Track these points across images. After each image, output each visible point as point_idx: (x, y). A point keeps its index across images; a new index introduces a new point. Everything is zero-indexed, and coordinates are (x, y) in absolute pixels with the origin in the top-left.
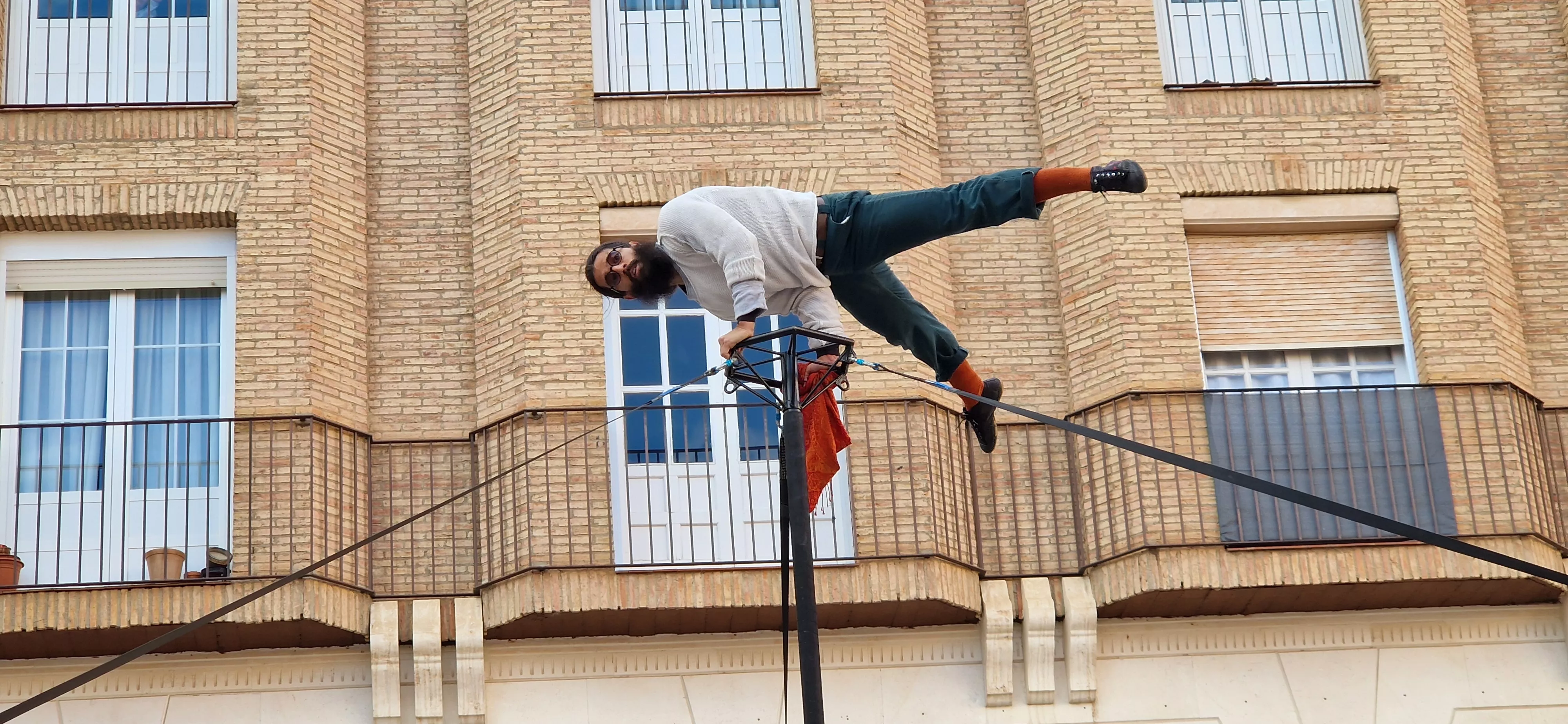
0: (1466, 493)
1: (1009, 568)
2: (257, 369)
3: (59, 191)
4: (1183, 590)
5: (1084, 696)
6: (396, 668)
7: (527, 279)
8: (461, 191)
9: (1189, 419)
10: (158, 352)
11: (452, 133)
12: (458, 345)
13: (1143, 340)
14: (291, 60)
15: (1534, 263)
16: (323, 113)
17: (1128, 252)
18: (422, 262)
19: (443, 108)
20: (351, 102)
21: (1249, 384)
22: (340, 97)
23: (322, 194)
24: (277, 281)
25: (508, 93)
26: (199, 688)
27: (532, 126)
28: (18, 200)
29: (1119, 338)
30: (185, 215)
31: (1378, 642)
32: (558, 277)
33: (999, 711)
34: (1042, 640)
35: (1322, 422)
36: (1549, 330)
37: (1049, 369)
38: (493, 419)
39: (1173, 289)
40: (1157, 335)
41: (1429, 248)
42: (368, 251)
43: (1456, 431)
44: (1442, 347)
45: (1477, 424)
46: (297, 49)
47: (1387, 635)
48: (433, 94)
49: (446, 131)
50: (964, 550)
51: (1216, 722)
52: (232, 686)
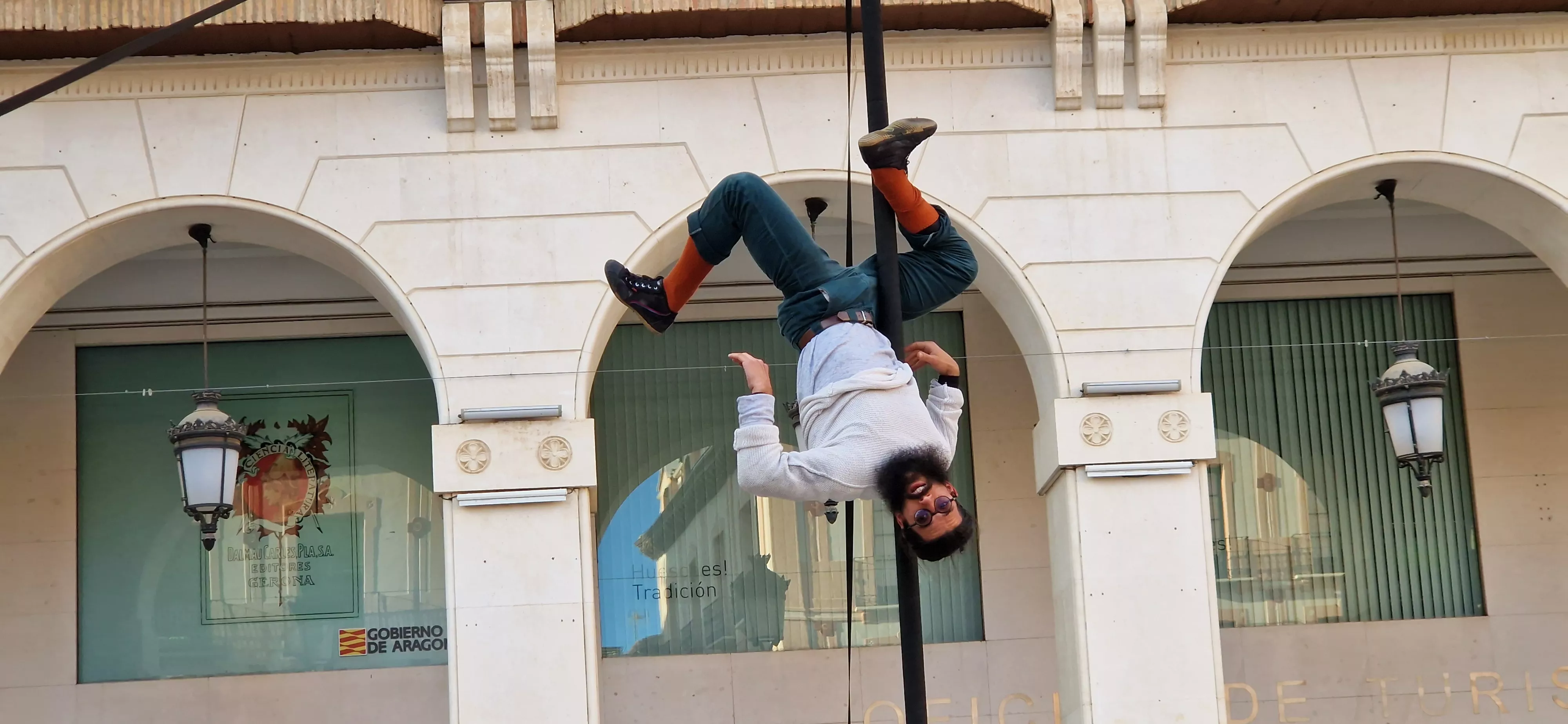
5: (1153, 101)
6: (469, 69)
26: (275, 88)
31: (1450, 49)
33: (1068, 114)
34: (1111, 45)
47: (1460, 42)
51: (1284, 128)
52: (307, 87)
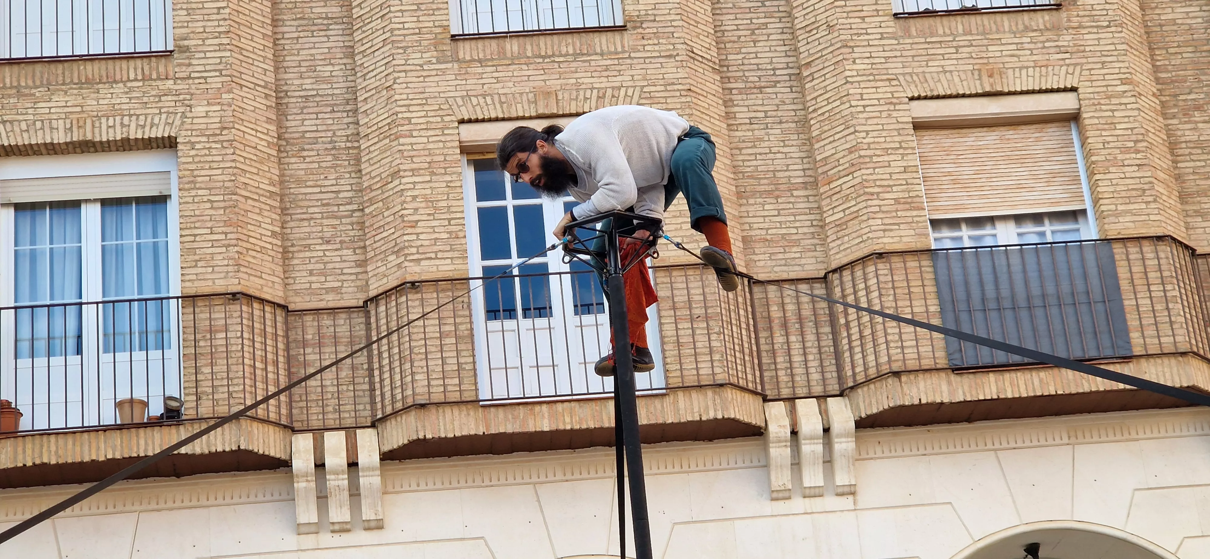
0: (1138, 322)
1: (786, 392)
2: (197, 257)
3: (39, 124)
4: (920, 405)
5: (846, 490)
6: (313, 485)
7: (404, 180)
8: (350, 114)
9: (921, 272)
10: (120, 247)
11: (341, 70)
12: (352, 233)
13: (883, 212)
14: (215, 17)
15: (1186, 142)
16: (241, 57)
17: (869, 144)
18: (322, 170)
19: (334, 50)
20: (262, 48)
21: (967, 243)
22: (254, 44)
23: (242, 120)
24: (210, 189)
25: (384, 37)
26: (162, 505)
27: (403, 62)
28: (7, 133)
29: (865, 211)
30: (136, 139)
31: (1073, 440)
32: (428, 178)
33: (781, 503)
34: (812, 447)
35: (1024, 271)
36: (1199, 194)
37: (811, 236)
38: (381, 290)
39: (905, 172)
40: (894, 208)
41: (1104, 133)
42: (280, 163)
43: (1129, 275)
44: (1116, 210)
45: (1145, 269)
46: (219, 8)
47: (1080, 434)
48: (326, 39)
49: (336, 68)
50: (750, 380)
51: (949, 506)
52: (187, 503)
